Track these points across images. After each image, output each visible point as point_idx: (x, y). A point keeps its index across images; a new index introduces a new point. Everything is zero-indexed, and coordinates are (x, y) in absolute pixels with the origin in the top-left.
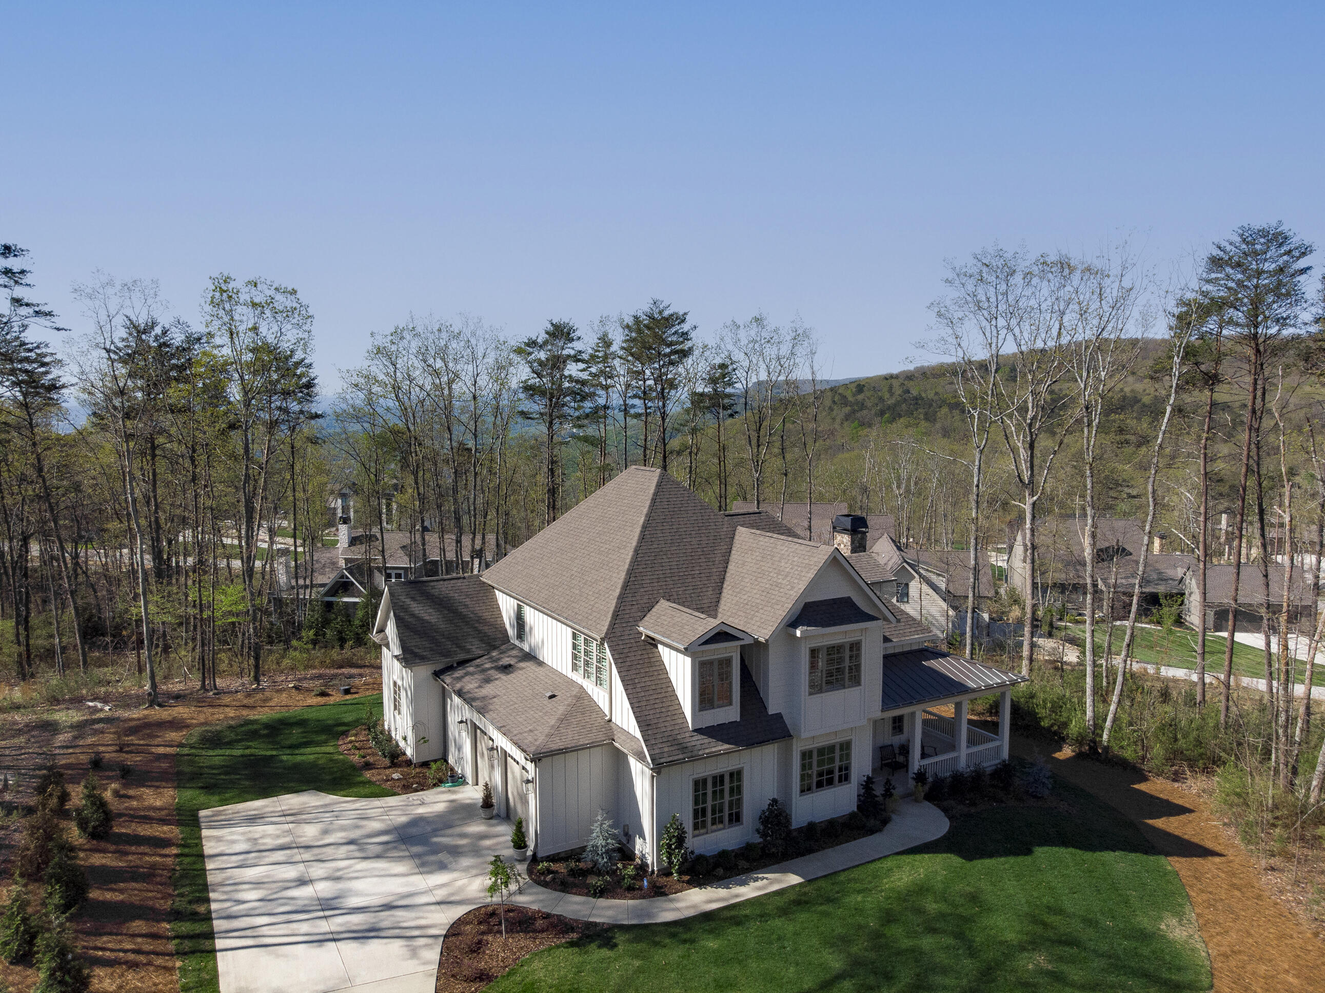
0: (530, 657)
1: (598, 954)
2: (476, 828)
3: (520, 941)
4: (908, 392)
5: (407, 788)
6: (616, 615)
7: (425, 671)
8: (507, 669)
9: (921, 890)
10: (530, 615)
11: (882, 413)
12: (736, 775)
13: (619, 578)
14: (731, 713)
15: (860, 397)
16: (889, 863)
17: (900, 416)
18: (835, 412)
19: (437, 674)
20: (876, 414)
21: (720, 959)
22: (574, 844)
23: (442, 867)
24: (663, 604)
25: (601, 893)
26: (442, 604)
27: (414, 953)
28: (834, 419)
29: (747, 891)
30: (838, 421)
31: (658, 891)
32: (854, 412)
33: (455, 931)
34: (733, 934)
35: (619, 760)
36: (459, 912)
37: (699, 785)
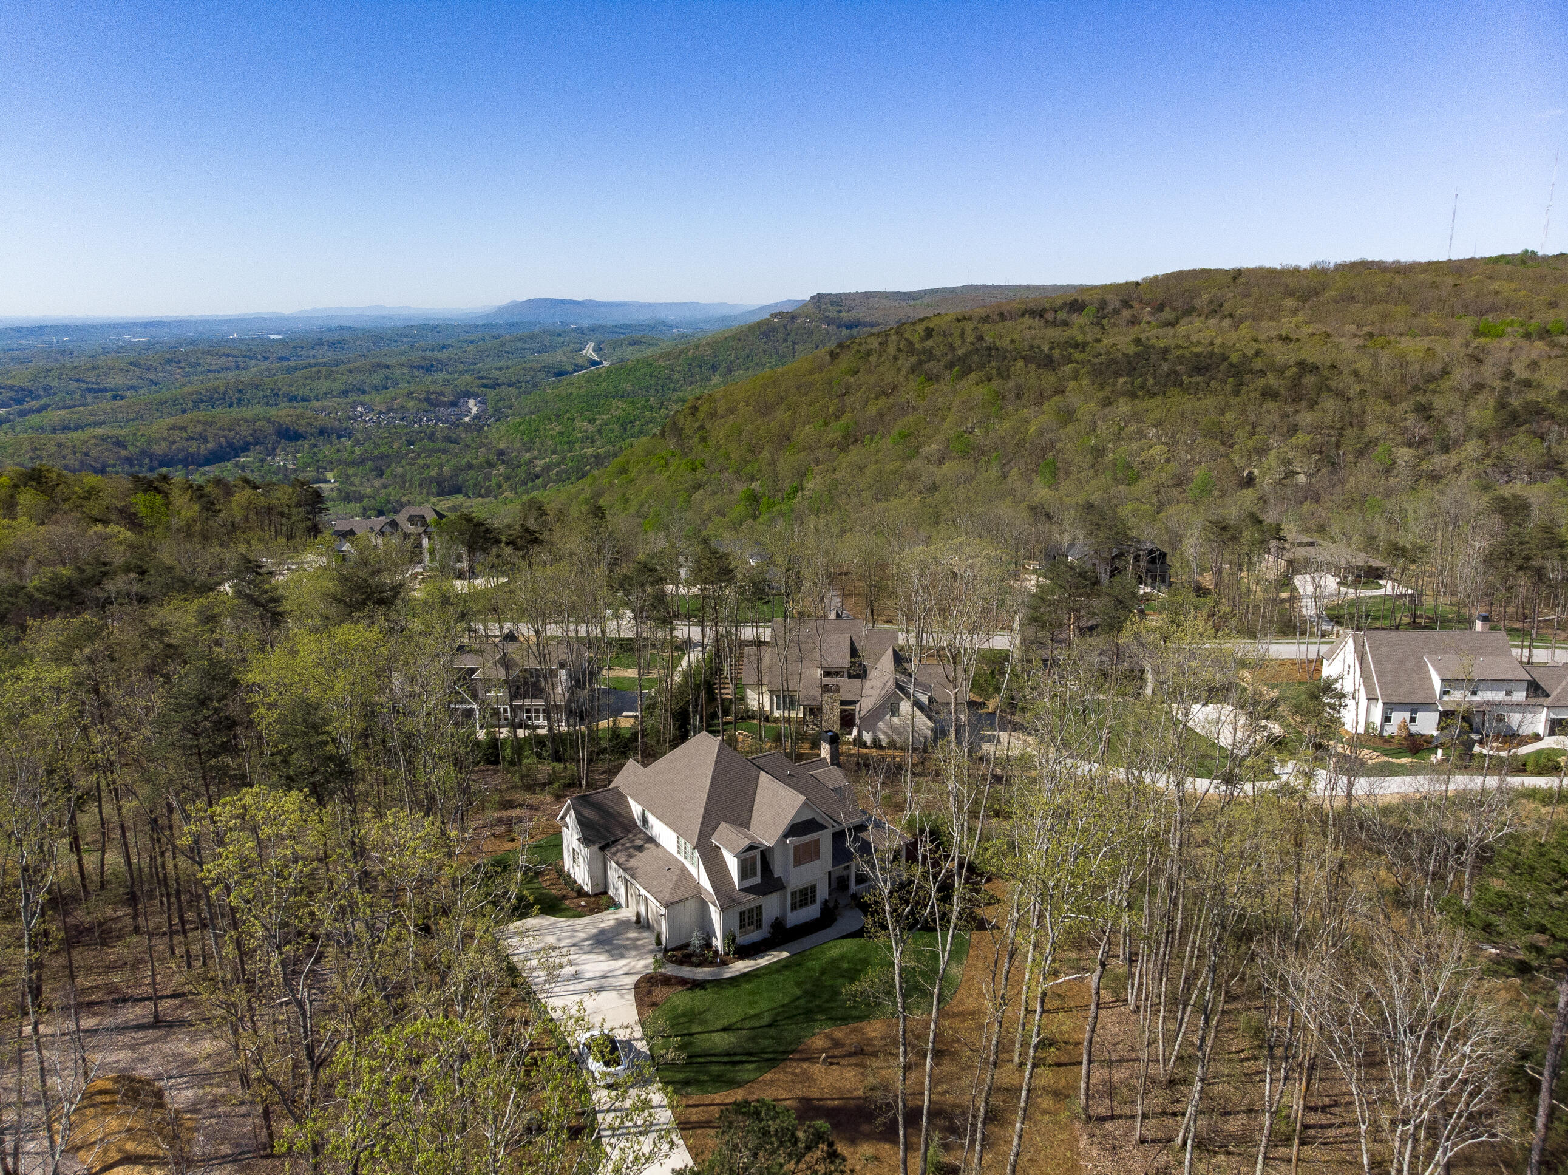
0: (651, 840)
1: (699, 993)
2: (632, 935)
3: (665, 989)
4: (981, 338)
5: (592, 912)
6: (700, 834)
7: (595, 848)
8: (640, 849)
9: (842, 957)
10: (651, 819)
11: (951, 366)
12: (760, 908)
13: (701, 811)
14: (757, 880)
15: (928, 344)
16: (831, 944)
17: (971, 371)
18: (900, 363)
19: (602, 849)
20: (946, 367)
21: (751, 993)
22: (684, 942)
23: (622, 956)
24: (723, 825)
25: (699, 965)
26: (598, 807)
27: (622, 996)
28: (899, 370)
29: (762, 962)
30: (903, 372)
31: (724, 963)
32: (920, 363)
33: (637, 986)
34: (756, 982)
35: (703, 906)
36: (636, 978)
37: (742, 914)
